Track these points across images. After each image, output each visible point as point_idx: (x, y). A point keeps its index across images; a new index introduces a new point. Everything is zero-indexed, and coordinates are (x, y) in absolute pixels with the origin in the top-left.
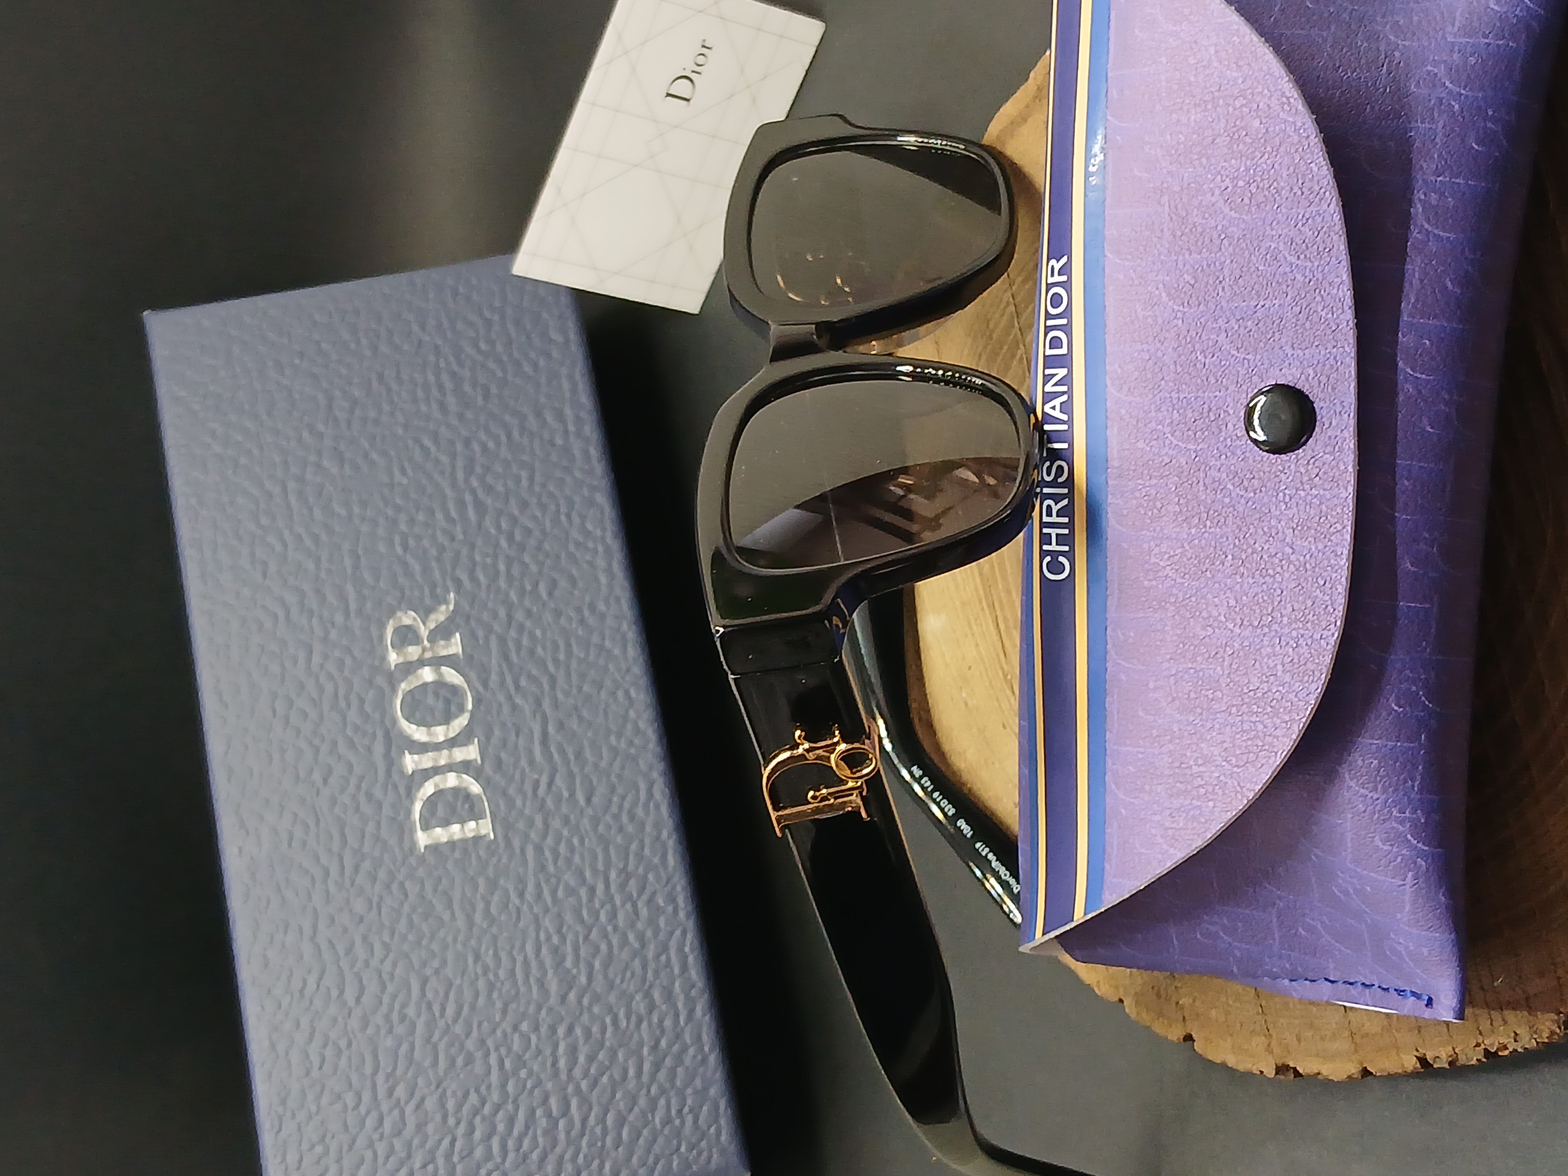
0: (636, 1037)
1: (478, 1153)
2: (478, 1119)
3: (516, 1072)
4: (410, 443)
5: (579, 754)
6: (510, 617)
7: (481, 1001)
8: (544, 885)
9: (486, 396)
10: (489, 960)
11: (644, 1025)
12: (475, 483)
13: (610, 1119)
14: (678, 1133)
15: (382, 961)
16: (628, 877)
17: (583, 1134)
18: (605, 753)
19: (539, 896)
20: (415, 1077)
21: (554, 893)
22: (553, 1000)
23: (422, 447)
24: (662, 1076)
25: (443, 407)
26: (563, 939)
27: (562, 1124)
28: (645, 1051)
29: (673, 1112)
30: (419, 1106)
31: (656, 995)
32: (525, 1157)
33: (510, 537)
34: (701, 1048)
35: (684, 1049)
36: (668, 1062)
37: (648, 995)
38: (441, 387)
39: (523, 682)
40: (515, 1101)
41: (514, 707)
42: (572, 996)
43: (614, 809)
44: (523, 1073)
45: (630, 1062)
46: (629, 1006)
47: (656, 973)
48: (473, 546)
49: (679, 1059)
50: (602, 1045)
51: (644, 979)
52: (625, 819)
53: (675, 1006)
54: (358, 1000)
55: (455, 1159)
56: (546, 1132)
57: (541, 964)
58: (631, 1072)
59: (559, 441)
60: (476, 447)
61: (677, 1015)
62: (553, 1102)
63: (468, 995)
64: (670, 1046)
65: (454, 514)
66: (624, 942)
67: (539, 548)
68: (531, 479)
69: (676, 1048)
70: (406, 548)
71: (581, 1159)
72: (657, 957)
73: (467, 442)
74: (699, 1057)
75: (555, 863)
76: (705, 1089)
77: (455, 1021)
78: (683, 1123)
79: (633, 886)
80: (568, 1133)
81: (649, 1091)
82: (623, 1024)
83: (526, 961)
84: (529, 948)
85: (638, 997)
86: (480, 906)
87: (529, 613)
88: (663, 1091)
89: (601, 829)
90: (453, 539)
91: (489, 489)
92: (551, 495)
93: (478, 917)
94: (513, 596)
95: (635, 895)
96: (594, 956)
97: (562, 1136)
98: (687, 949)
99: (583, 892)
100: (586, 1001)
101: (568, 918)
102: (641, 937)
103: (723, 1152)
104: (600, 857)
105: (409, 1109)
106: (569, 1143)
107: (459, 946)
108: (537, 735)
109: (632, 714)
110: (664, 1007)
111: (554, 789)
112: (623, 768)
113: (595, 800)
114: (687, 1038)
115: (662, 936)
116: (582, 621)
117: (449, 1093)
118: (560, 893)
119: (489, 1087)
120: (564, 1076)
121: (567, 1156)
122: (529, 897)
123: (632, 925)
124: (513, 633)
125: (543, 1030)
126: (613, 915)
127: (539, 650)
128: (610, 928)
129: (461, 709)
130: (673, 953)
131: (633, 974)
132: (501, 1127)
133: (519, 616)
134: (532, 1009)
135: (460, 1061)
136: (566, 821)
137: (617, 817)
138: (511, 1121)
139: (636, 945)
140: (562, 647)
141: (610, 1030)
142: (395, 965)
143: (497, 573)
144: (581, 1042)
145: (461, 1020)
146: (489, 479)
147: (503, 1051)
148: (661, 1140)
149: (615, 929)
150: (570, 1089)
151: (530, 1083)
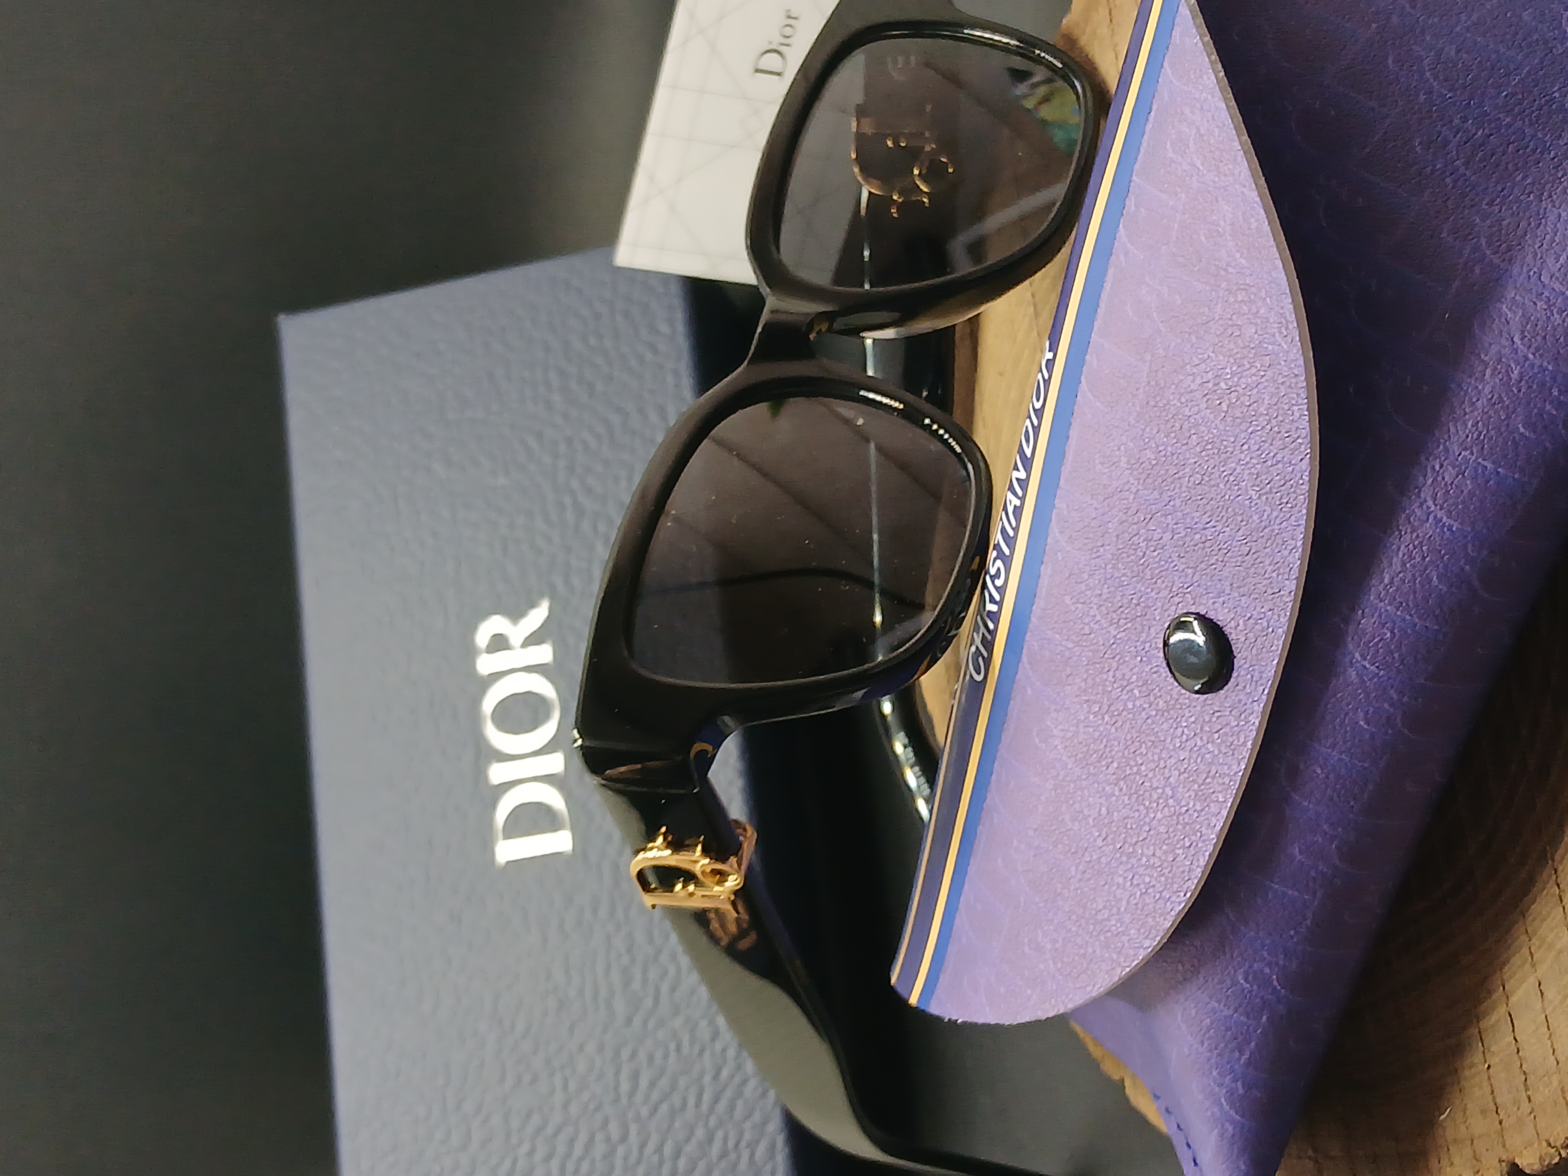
0: (698, 1066)
2: (540, 1140)
3: (579, 1092)
4: (516, 444)
7: (549, 1020)
9: (592, 394)
10: (559, 977)
11: (707, 1055)
12: (575, 485)
13: (668, 1150)
14: (733, 1168)
15: (459, 974)
17: (639, 1162)
20: (483, 1094)
22: (619, 1021)
23: (526, 445)
24: (721, 1107)
25: (549, 405)
26: (633, 959)
27: (621, 1151)
28: (707, 1078)
29: (731, 1144)
30: (486, 1121)
35: (744, 1082)
36: (728, 1094)
38: (548, 385)
40: (576, 1125)
42: (638, 1019)
44: (585, 1096)
45: (690, 1090)
46: (693, 1033)
48: (569, 550)
49: (738, 1093)
50: (663, 1070)
56: (605, 1157)
57: (610, 986)
60: (578, 446)
62: (613, 1127)
64: (732, 1077)
65: (553, 518)
69: (737, 1080)
70: (505, 551)
73: (570, 442)
76: (764, 1123)
77: (524, 1038)
78: (739, 1158)
80: (625, 1159)
81: (707, 1122)
82: (685, 1050)
83: (595, 983)
84: (599, 969)
85: (704, 1023)
86: (554, 922)
88: (721, 1124)
90: (550, 542)
91: (589, 491)
93: (552, 933)
97: (619, 1162)
107: (532, 963)
117: (514, 1110)
119: (551, 1108)
120: (624, 1101)
125: (608, 1052)
129: (547, 717)
132: (561, 1149)
134: (598, 1030)
135: (527, 1078)
138: (572, 1142)
141: (673, 1056)
144: (644, 1065)
145: (530, 1038)
146: (590, 479)
147: (568, 1072)
150: (630, 1115)
151: (592, 1107)
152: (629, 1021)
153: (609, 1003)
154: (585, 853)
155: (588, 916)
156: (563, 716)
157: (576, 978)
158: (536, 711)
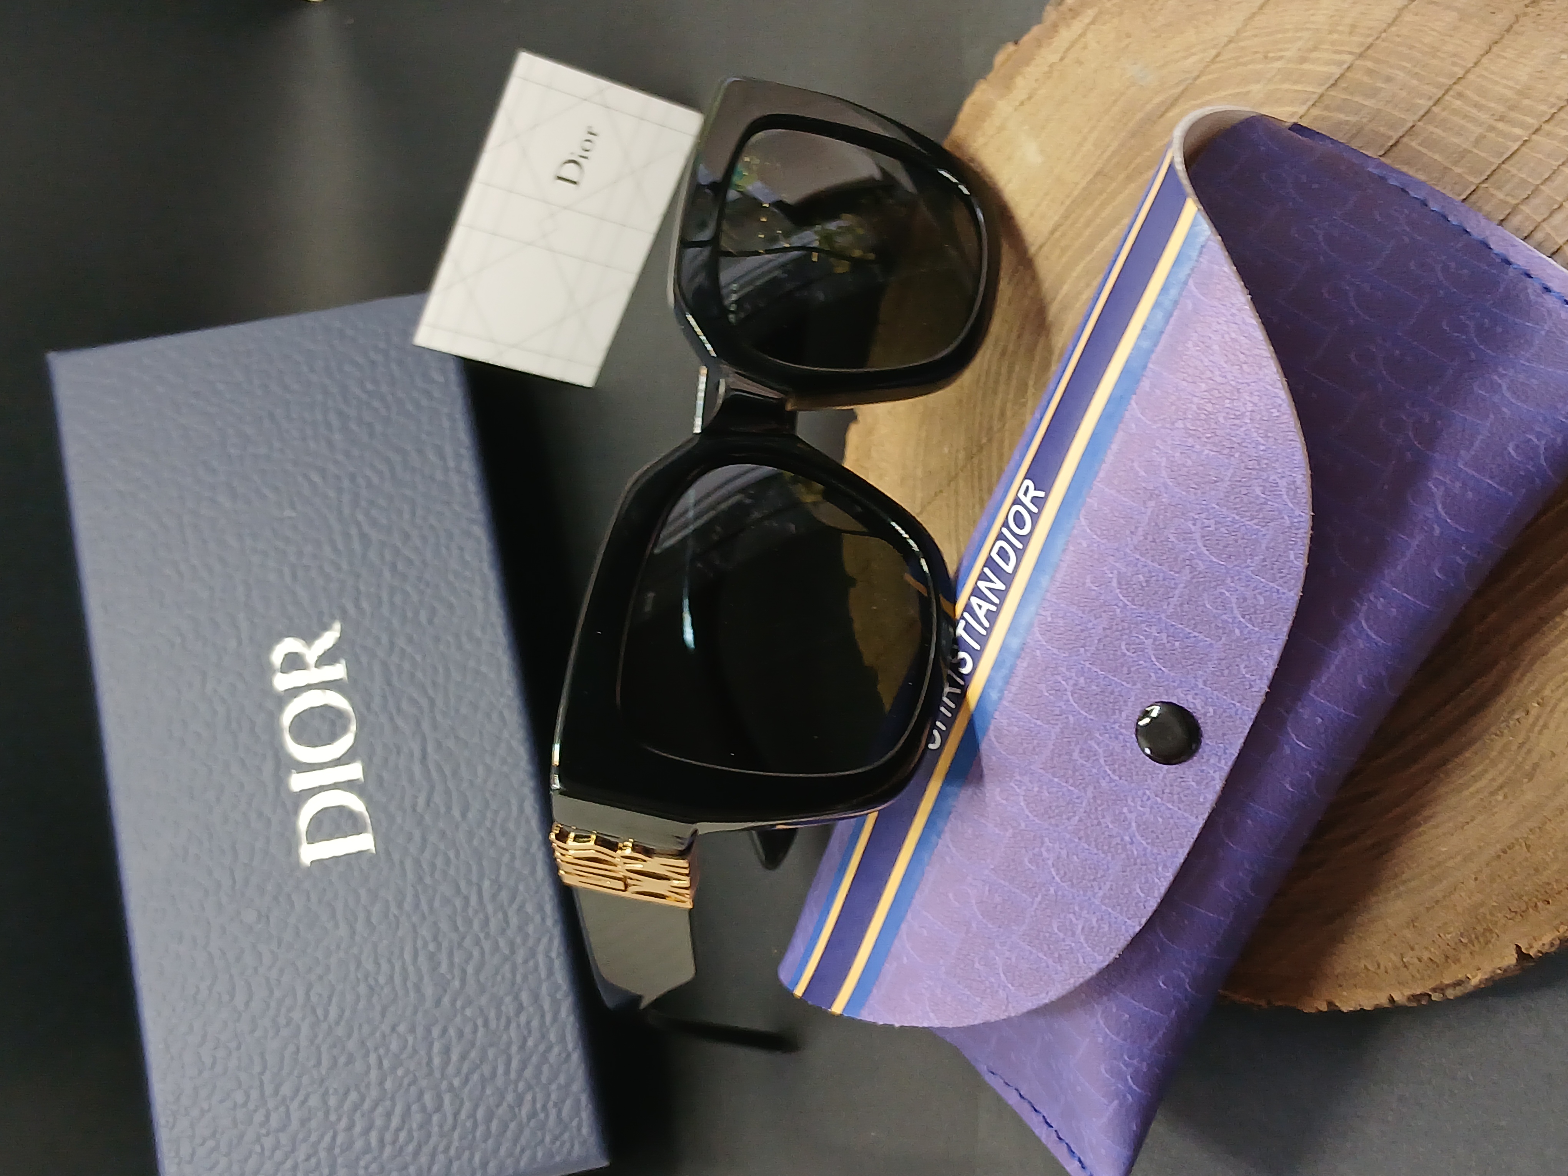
0: (505, 1038)
1: (359, 1144)
2: (358, 1115)
3: (394, 1069)
4: (300, 479)
5: (455, 773)
6: (392, 644)
7: (361, 1005)
8: (421, 897)
9: (372, 435)
10: (369, 966)
11: (513, 1025)
12: (360, 517)
13: (480, 1114)
14: (542, 1126)
15: (270, 968)
16: (500, 888)
17: (454, 1128)
18: (480, 770)
19: (417, 906)
20: (300, 1077)
21: (431, 902)
22: (429, 1003)
23: (310, 481)
24: (528, 1073)
25: (330, 444)
26: (439, 946)
27: (436, 1118)
28: (514, 1049)
29: (539, 1106)
30: (303, 1102)
31: (525, 997)
32: (401, 1149)
33: (394, 568)
34: (565, 1047)
35: (549, 1049)
36: (535, 1059)
37: (516, 998)
38: (329, 426)
39: (405, 705)
40: (393, 1099)
41: (396, 729)
42: (446, 1000)
43: (488, 824)
44: (400, 1072)
45: (499, 1060)
46: (498, 1008)
47: (525, 978)
48: (358, 576)
49: (544, 1058)
50: (473, 1044)
51: (513, 983)
52: (497, 832)
53: (541, 1007)
54: (247, 1004)
55: (337, 1151)
56: (421, 1127)
57: (418, 970)
58: (500, 1070)
59: (439, 476)
60: (361, 481)
61: (543, 1016)
62: (428, 1098)
63: (350, 997)
64: (536, 1046)
65: (340, 546)
66: (496, 948)
67: (420, 579)
68: (413, 513)
69: (542, 1048)
70: (294, 577)
71: (452, 1152)
72: (526, 962)
73: (353, 478)
74: (564, 1055)
75: (432, 874)
76: (568, 1085)
77: (337, 1023)
78: (547, 1116)
79: (504, 895)
80: (441, 1126)
81: (516, 1087)
82: (493, 1025)
83: (404, 969)
84: (407, 956)
85: (508, 999)
86: (361, 915)
87: (410, 640)
88: (529, 1087)
89: (476, 842)
90: (339, 569)
91: (374, 523)
92: (432, 527)
93: (360, 926)
94: (396, 623)
95: (506, 904)
96: (467, 961)
97: (435, 1129)
98: (554, 955)
99: (458, 903)
100: (459, 1004)
101: (444, 926)
102: (512, 944)
103: (584, 1143)
104: (474, 868)
105: (294, 1106)
106: (442, 1135)
107: (342, 954)
108: (417, 754)
109: (506, 734)
110: (531, 1009)
111: (432, 805)
112: (496, 785)
113: (470, 815)
114: (552, 1037)
115: (531, 942)
116: (460, 647)
117: (331, 1091)
118: (437, 904)
119: (368, 1086)
120: (437, 1074)
121: (441, 1148)
122: (407, 906)
123: (503, 932)
124: (395, 659)
125: (420, 1031)
126: (486, 922)
127: (419, 674)
128: (482, 936)
129: (345, 730)
130: (541, 958)
131: (503, 978)
132: (379, 1122)
133: (401, 642)
134: (409, 1012)
135: (342, 1060)
136: (443, 834)
137: (490, 831)
138: (389, 1115)
139: (507, 952)
140: (441, 670)
141: (481, 1031)
142: (281, 971)
143: (380, 602)
144: (454, 1040)
145: (343, 1023)
146: (374, 512)
147: (382, 1051)
148: (527, 1132)
149: (487, 935)
150: (444, 1085)
151: (406, 1081)
152: (438, 1003)
153: (418, 988)
154: (388, 853)
155: (394, 910)
156: (360, 728)
157: (385, 967)
158: (333, 723)
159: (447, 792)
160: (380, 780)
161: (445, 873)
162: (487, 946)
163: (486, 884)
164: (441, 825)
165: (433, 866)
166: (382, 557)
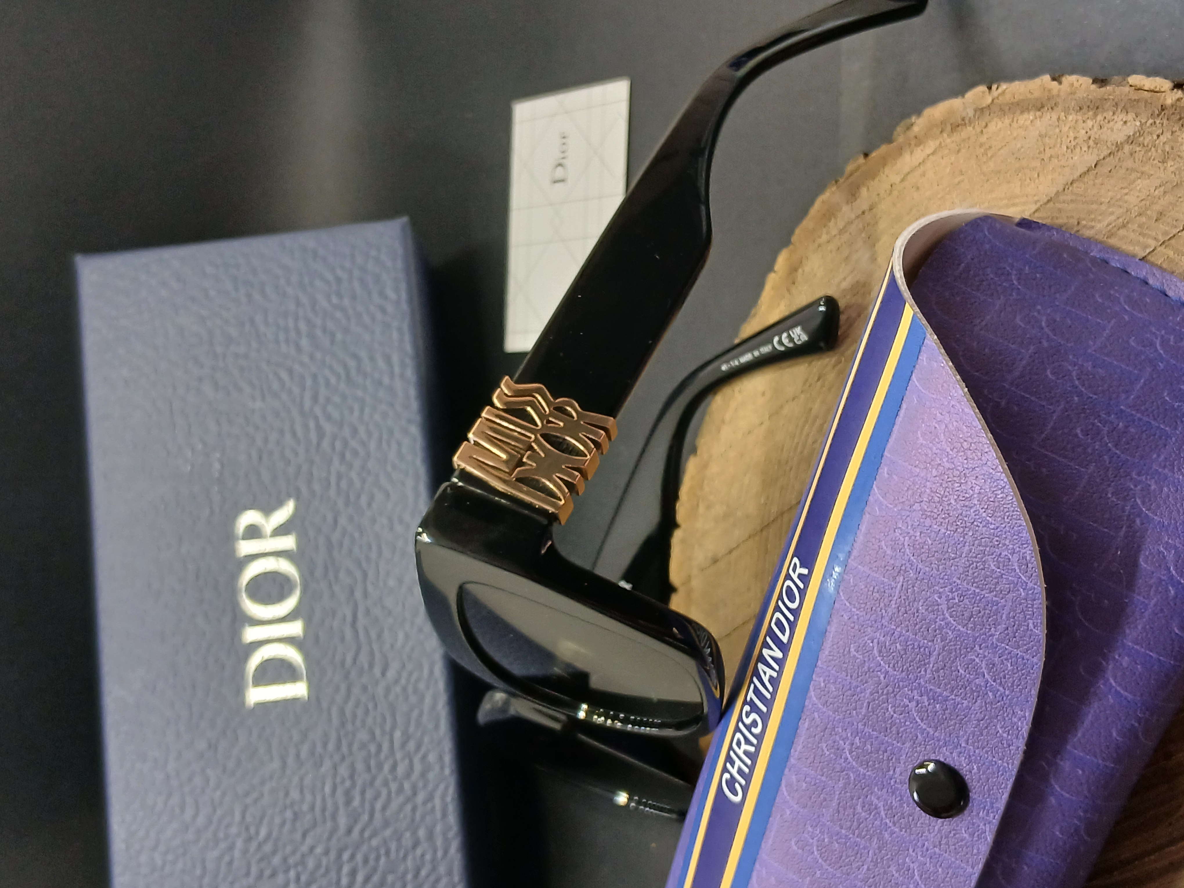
152: (349, 831)
153: (334, 817)
154: (318, 700)
155: (319, 749)
156: (304, 592)
157: (308, 797)
158: (282, 587)
159: (372, 653)
160: (317, 639)
161: (363, 722)
162: (394, 786)
163: (397, 734)
164: (364, 680)
165: (355, 716)
166: (333, 448)
